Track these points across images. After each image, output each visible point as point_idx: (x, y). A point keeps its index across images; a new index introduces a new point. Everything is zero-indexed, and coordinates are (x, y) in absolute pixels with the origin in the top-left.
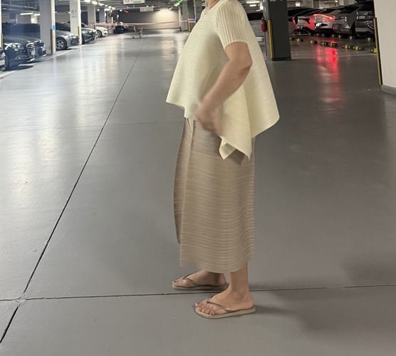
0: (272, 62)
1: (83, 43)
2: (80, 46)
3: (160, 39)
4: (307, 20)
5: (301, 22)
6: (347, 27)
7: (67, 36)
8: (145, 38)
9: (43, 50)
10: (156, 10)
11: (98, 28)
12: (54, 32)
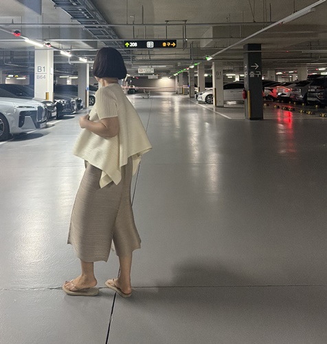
0: (249, 121)
3: (162, 100)
4: (271, 90)
5: (267, 91)
6: (301, 96)
8: (152, 98)
9: (81, 105)
10: (159, 78)
12: (88, 92)
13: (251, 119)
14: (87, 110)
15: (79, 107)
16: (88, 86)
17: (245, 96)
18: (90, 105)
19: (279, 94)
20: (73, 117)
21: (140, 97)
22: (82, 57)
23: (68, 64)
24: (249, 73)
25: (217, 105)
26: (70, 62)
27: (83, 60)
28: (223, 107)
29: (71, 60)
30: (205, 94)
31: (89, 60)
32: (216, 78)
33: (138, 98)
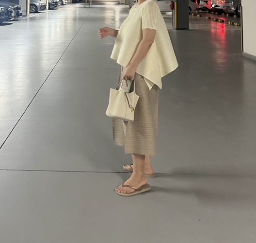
1: (49, 9)
2: (47, 11)
4: (206, 2)
5: (202, 3)
6: (233, 9)
7: (38, 3)
14: (28, 17)
19: (213, 6)
21: (82, 6)
33: (80, 7)
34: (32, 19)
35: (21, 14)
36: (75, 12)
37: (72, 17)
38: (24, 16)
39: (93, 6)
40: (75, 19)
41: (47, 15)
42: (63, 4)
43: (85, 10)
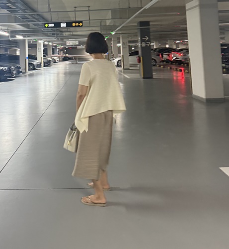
0: (142, 80)
1: (44, 66)
2: (42, 68)
4: (169, 55)
5: (165, 56)
7: (35, 62)
9: (21, 70)
11: (53, 58)
12: (27, 60)
13: (144, 78)
14: (27, 74)
15: (19, 72)
16: (27, 56)
17: (139, 61)
18: (29, 70)
19: (174, 58)
20: (13, 80)
21: (70, 63)
22: (19, 35)
23: (9, 40)
24: (141, 43)
25: (125, 68)
26: (11, 39)
27: (19, 37)
28: (129, 69)
29: (11, 37)
30: (117, 60)
31: (24, 37)
32: (123, 48)
33: (69, 64)
34: (30, 75)
35: (21, 72)
36: (66, 67)
37: (63, 72)
38: (24, 73)
39: (79, 62)
40: (65, 74)
41: (43, 71)
42: (55, 62)
43: (73, 66)
